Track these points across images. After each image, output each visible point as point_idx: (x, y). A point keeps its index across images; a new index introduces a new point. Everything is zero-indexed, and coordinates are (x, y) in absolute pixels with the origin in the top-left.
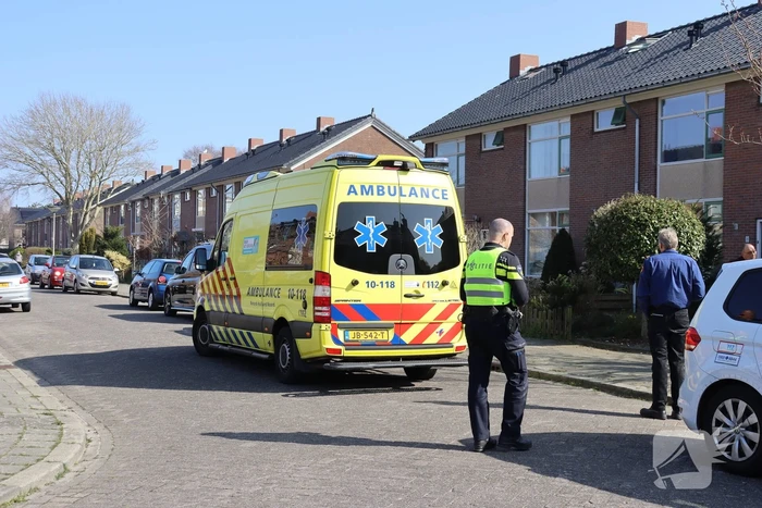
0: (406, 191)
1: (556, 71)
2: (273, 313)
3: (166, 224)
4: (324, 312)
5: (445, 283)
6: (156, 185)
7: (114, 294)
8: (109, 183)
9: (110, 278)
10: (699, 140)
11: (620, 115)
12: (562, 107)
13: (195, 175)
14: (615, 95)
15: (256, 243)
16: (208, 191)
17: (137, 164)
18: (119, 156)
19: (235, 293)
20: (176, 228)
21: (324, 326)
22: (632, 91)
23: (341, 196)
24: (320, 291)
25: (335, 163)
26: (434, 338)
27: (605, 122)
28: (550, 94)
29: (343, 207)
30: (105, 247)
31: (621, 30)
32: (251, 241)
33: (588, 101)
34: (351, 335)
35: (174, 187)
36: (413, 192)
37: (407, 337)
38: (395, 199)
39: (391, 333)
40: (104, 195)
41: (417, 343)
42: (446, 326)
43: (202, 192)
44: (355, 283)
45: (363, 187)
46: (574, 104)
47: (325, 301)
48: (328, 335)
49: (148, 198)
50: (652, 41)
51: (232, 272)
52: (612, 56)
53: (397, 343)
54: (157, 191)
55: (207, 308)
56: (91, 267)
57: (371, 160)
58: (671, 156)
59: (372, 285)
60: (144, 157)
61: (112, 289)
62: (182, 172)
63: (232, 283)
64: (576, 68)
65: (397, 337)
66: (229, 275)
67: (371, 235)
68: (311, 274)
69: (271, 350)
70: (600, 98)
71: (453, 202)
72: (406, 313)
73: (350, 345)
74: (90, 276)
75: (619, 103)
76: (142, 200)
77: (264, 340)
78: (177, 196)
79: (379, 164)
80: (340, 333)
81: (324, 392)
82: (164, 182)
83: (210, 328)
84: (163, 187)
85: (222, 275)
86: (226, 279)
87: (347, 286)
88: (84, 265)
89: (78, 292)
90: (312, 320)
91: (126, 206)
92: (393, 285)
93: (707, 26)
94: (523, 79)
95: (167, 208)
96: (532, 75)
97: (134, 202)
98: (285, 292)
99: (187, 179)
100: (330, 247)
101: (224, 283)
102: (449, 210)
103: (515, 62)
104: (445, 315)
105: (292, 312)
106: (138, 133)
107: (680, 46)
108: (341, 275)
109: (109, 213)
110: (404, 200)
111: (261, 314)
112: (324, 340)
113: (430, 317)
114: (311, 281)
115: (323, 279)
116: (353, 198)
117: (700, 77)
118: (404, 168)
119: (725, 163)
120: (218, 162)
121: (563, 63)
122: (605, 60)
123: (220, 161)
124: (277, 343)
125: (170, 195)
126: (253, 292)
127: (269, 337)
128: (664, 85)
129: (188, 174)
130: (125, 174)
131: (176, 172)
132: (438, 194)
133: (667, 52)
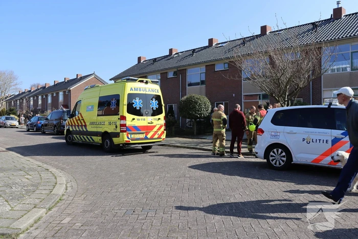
0: (147, 90)
1: (153, 61)
2: (102, 130)
3: (29, 107)
4: (124, 129)
5: (159, 119)
6: (24, 95)
7: (17, 128)
8: (7, 95)
9: (16, 123)
10: (198, 81)
11: (175, 73)
12: (158, 71)
13: (37, 92)
14: (175, 67)
15: (92, 107)
16: (42, 96)
17: (16, 89)
18: (10, 86)
19: (83, 124)
20: (32, 108)
21: (124, 133)
22: (179, 67)
23: (128, 91)
24: (122, 122)
25: (126, 80)
26: (156, 136)
27: (171, 75)
28: (153, 68)
29: (129, 95)
30: (10, 114)
31: (171, 51)
32: (90, 107)
33: (166, 69)
34: (133, 136)
35: (30, 95)
36: (149, 91)
37: (149, 136)
38: (144, 93)
39: (144, 135)
40: (6, 98)
41: (152, 138)
42: (160, 132)
43: (40, 97)
44: (134, 119)
45: (135, 88)
46: (162, 70)
47: (124, 125)
48: (126, 136)
49: (22, 99)
50: (180, 54)
51: (82, 117)
52: (169, 58)
53: (146, 138)
54: (25, 97)
55: (71, 129)
56: (9, 119)
57: (136, 80)
58: (190, 85)
59: (138, 120)
60: (18, 86)
61: (17, 126)
62: (32, 91)
63: (82, 121)
64: (159, 60)
65: (146, 136)
66: (81, 119)
67: (138, 103)
68: (119, 117)
69: (101, 142)
70: (170, 68)
71: (160, 93)
72: (148, 129)
73: (132, 140)
74: (9, 122)
75: (176, 70)
76: (20, 100)
77: (98, 139)
78: (32, 98)
79: (139, 81)
80: (129, 135)
81: (123, 155)
82: (26, 94)
83: (72, 136)
84: (27, 95)
85: (77, 119)
86: (79, 120)
87: (131, 120)
88: (7, 119)
89: (5, 127)
90: (119, 131)
91: (14, 101)
92: (145, 120)
93: (196, 50)
94: (142, 63)
95: (28, 101)
96: (145, 62)
97: (16, 100)
98: (107, 123)
99: (34, 93)
100: (125, 108)
101: (79, 121)
102: (159, 96)
103: (139, 59)
104: (159, 129)
105: (110, 129)
106: (17, 79)
107: (190, 55)
108: (129, 117)
109: (8, 104)
110: (147, 93)
111: (96, 131)
112: (125, 138)
113: (155, 129)
114: (119, 119)
115: (123, 118)
116: (132, 92)
117: (199, 63)
118: (147, 83)
119: (206, 87)
120: (44, 88)
121: (155, 59)
122: (167, 58)
123: (45, 87)
124: (103, 140)
125: (29, 98)
126: (92, 123)
127: (100, 138)
128: (189, 65)
129: (34, 91)
130: (12, 92)
131: (30, 91)
132: (156, 91)
133: (187, 56)
